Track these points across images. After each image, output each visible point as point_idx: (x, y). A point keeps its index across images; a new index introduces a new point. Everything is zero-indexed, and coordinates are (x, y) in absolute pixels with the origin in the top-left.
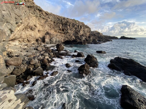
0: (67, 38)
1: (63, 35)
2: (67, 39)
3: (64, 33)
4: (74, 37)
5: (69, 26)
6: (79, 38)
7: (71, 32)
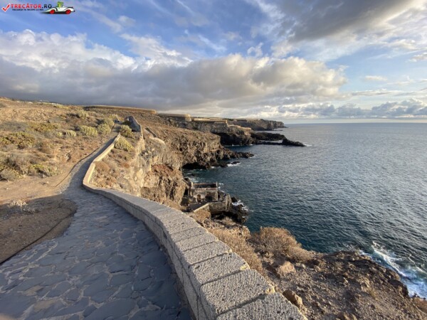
0: (187, 160)
1: (181, 156)
2: (186, 162)
3: (183, 154)
4: (195, 158)
5: (189, 144)
6: (202, 159)
7: (192, 151)
